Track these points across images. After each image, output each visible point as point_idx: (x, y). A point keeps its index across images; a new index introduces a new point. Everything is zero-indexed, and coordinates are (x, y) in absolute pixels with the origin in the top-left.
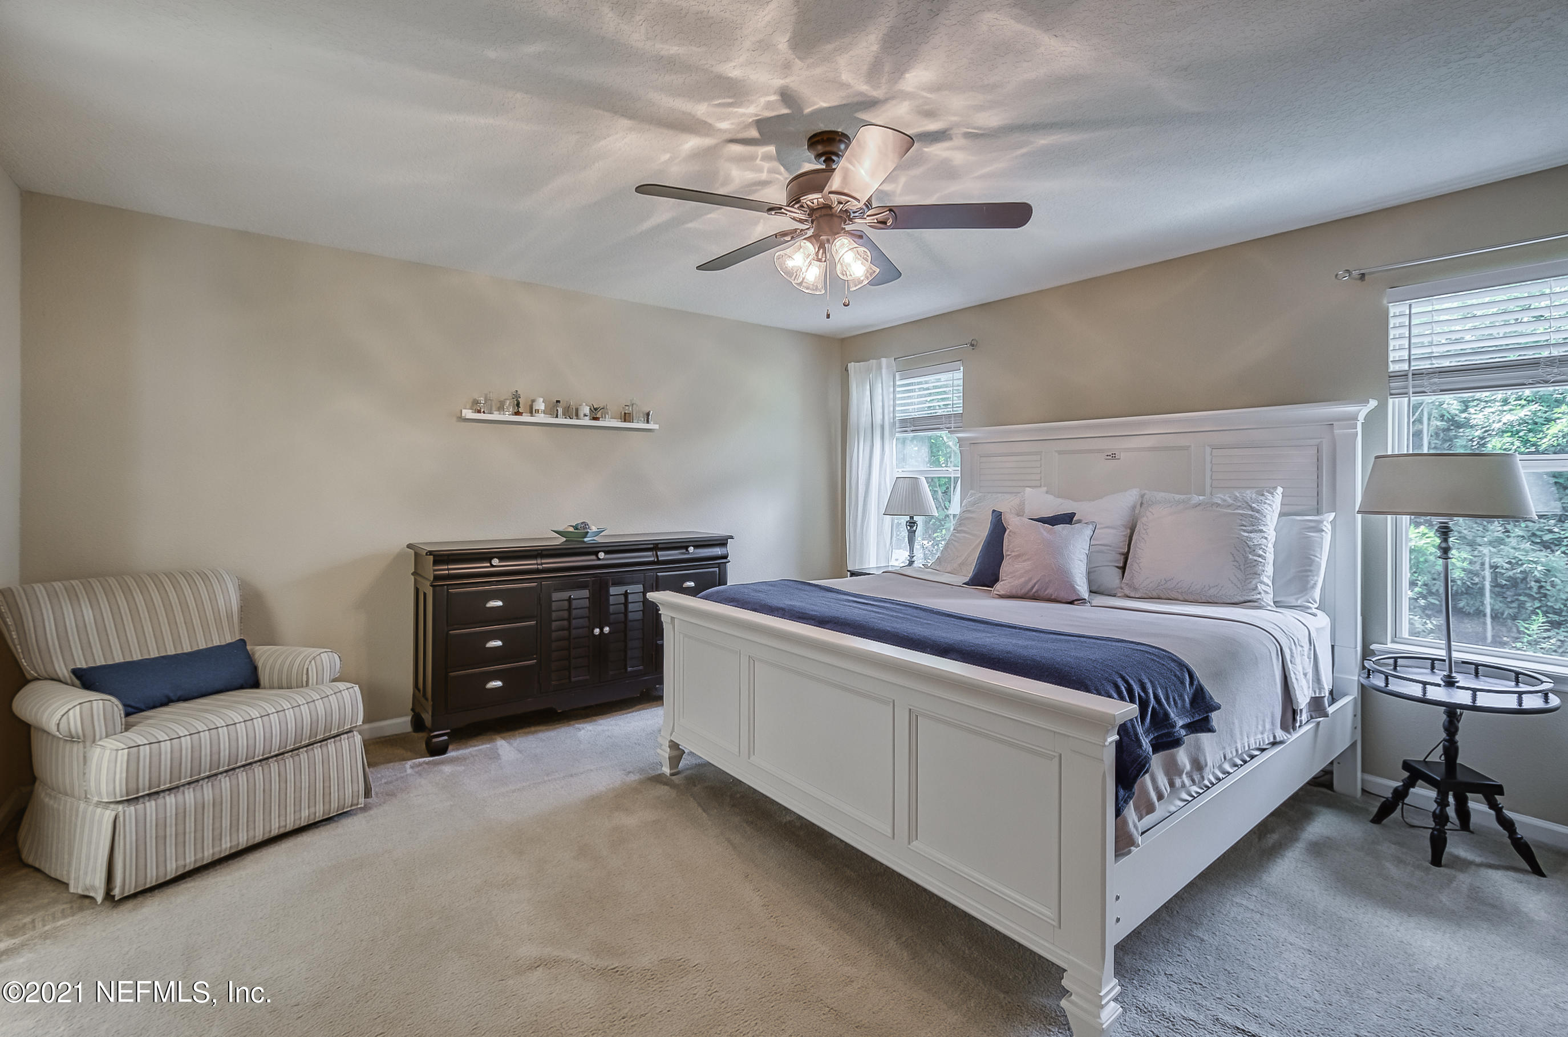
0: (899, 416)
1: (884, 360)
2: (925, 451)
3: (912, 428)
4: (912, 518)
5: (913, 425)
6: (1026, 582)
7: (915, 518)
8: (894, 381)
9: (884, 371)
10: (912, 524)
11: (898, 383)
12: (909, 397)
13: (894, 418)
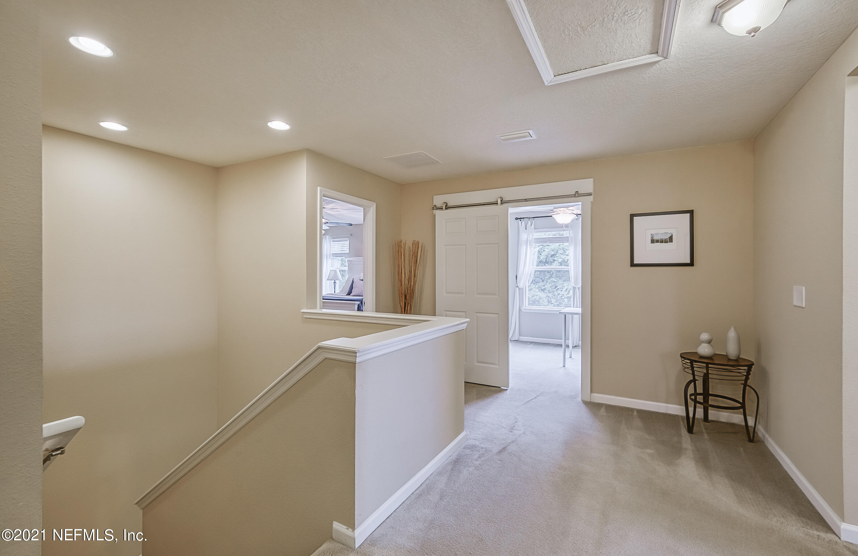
0: (332, 252)
1: (327, 236)
2: (340, 262)
3: (335, 256)
4: (335, 281)
5: (336, 255)
6: (357, 293)
7: (336, 281)
8: (330, 242)
9: (327, 239)
10: (335, 283)
11: (331, 243)
12: (334, 245)
13: (330, 253)
